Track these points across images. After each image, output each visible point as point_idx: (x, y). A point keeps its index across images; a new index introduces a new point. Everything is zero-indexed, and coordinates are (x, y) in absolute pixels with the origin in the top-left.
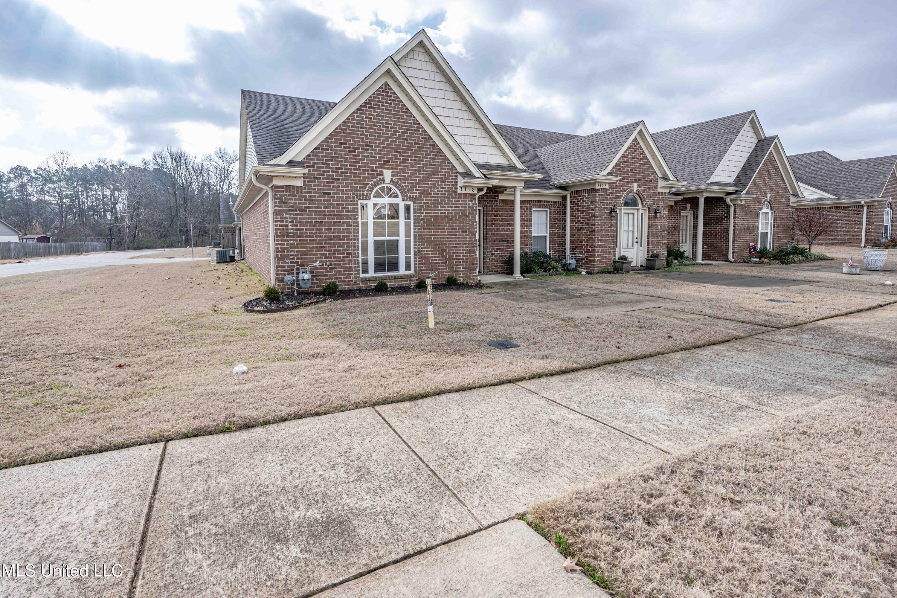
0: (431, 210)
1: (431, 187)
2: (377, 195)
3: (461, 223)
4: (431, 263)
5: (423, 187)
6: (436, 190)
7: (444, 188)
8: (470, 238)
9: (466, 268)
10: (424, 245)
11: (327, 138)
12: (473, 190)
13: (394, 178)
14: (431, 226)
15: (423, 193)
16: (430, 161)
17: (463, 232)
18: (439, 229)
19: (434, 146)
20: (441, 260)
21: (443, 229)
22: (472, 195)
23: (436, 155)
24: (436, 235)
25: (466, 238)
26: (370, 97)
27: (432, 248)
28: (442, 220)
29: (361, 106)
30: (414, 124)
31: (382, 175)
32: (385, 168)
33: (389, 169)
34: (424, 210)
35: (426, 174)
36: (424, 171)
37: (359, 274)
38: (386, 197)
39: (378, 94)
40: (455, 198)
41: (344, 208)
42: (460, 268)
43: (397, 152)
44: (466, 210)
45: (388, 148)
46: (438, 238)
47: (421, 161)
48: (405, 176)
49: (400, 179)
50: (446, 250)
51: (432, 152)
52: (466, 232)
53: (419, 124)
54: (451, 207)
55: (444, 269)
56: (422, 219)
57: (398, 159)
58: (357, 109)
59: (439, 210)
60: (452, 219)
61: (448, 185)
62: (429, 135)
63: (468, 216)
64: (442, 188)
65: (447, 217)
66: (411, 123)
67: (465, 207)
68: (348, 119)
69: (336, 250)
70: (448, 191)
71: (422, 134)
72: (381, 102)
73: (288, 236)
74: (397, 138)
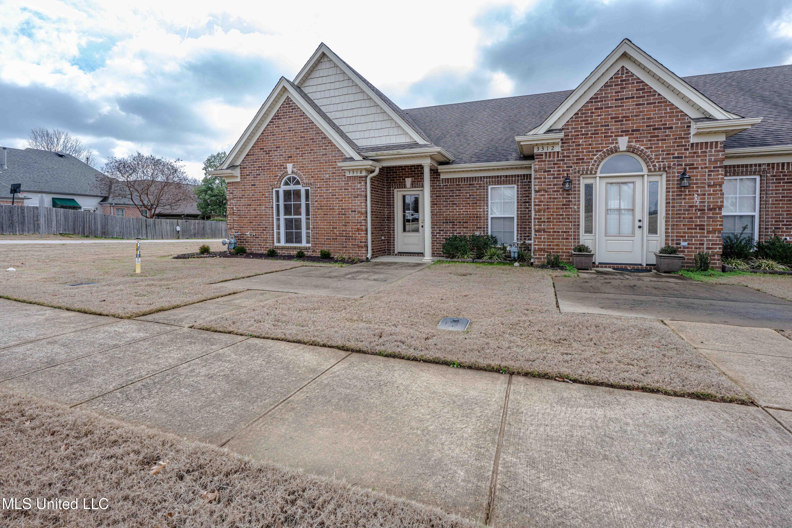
0: (324, 193)
1: (323, 174)
2: (286, 184)
3: (349, 203)
4: (324, 239)
5: (317, 174)
6: (327, 176)
7: (334, 173)
8: (358, 217)
9: (355, 245)
10: (318, 223)
11: (253, 147)
12: (361, 172)
13: (295, 169)
14: (324, 206)
15: (317, 179)
16: (322, 152)
17: (352, 211)
18: (330, 209)
19: (326, 138)
20: (332, 236)
21: (334, 209)
22: (361, 177)
23: (327, 146)
24: (327, 214)
25: (355, 217)
26: (278, 111)
27: (324, 225)
28: (333, 201)
29: (272, 119)
30: (309, 123)
31: (286, 168)
32: (289, 163)
33: (291, 162)
34: (318, 193)
35: (320, 163)
36: (317, 160)
37: (273, 243)
38: (292, 185)
39: (283, 107)
40: (344, 181)
41: (263, 195)
42: (349, 245)
43: (297, 149)
44: (355, 192)
45: (290, 147)
46: (330, 217)
47: (315, 153)
48: (303, 167)
49: (300, 170)
50: (336, 228)
51: (324, 143)
52: (355, 211)
53: (313, 123)
54: (341, 189)
55: (335, 244)
56: (316, 201)
57: (298, 154)
58: (270, 122)
59: (330, 193)
60: (341, 201)
61: (338, 170)
62: (320, 130)
63: (357, 197)
64: (333, 173)
65: (338, 198)
66: (307, 123)
67: (354, 189)
68: (264, 130)
69: (259, 225)
70: (338, 176)
71: (315, 131)
72: (286, 113)
73: (233, 215)
74: (297, 138)
